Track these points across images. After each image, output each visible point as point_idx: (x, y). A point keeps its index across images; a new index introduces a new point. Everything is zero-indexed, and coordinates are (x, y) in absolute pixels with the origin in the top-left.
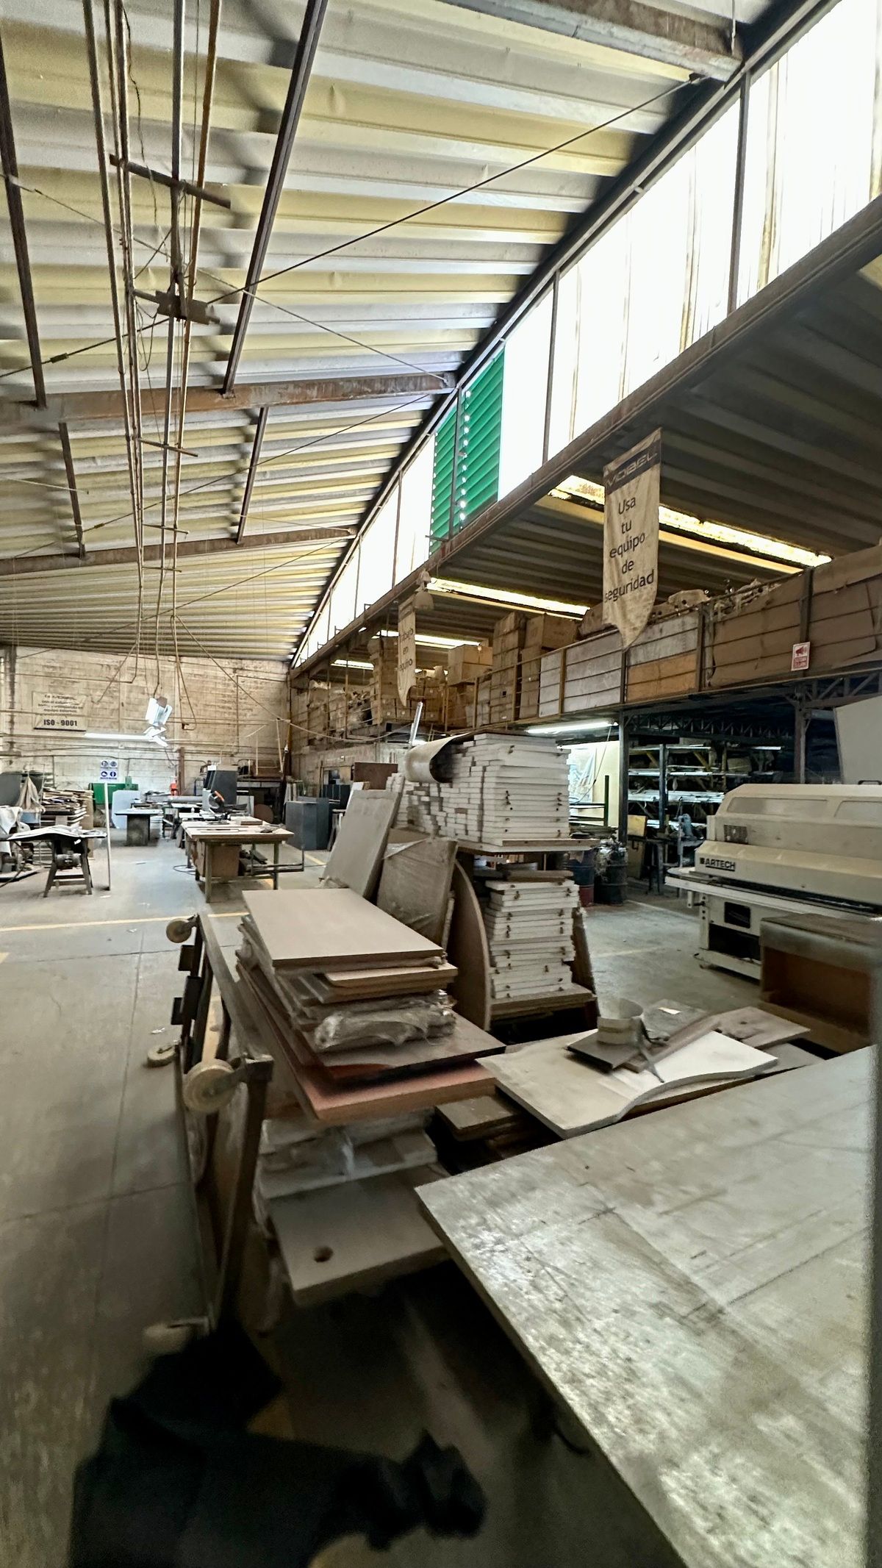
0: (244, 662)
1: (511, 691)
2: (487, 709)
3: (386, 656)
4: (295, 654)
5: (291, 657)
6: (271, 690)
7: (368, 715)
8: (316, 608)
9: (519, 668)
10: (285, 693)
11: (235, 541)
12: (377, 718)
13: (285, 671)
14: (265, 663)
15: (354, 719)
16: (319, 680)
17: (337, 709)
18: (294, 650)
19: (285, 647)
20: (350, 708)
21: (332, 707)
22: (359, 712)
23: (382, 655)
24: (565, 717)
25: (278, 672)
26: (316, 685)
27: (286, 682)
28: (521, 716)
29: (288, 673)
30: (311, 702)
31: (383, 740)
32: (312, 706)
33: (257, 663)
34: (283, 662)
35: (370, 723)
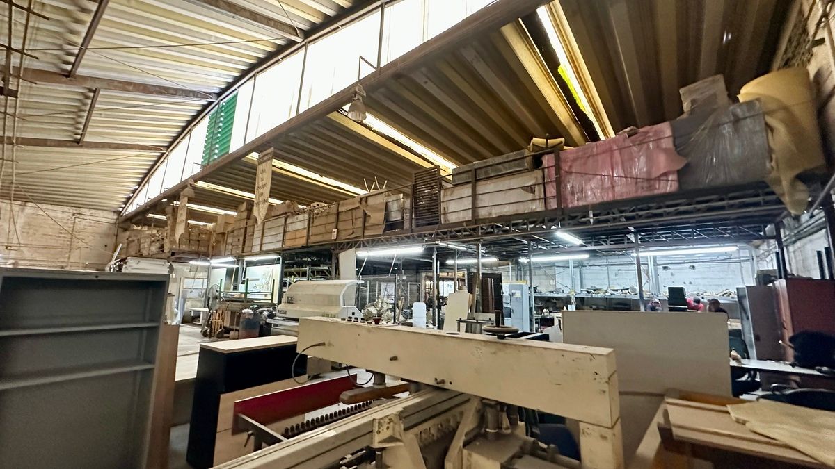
0: (82, 209)
1: (241, 239)
2: (230, 247)
4: (123, 208)
5: (121, 209)
6: (103, 228)
7: (162, 247)
9: (246, 228)
10: (114, 231)
11: (77, 143)
12: (166, 249)
13: (116, 217)
14: (99, 211)
15: (154, 249)
16: (138, 224)
17: (145, 242)
18: (124, 206)
19: (116, 203)
20: (153, 242)
21: (142, 241)
22: (158, 245)
24: (262, 253)
25: (112, 218)
26: (135, 227)
27: (115, 224)
28: (245, 251)
29: (118, 219)
30: (130, 237)
32: (130, 239)
33: (93, 211)
34: (114, 212)
35: (163, 251)
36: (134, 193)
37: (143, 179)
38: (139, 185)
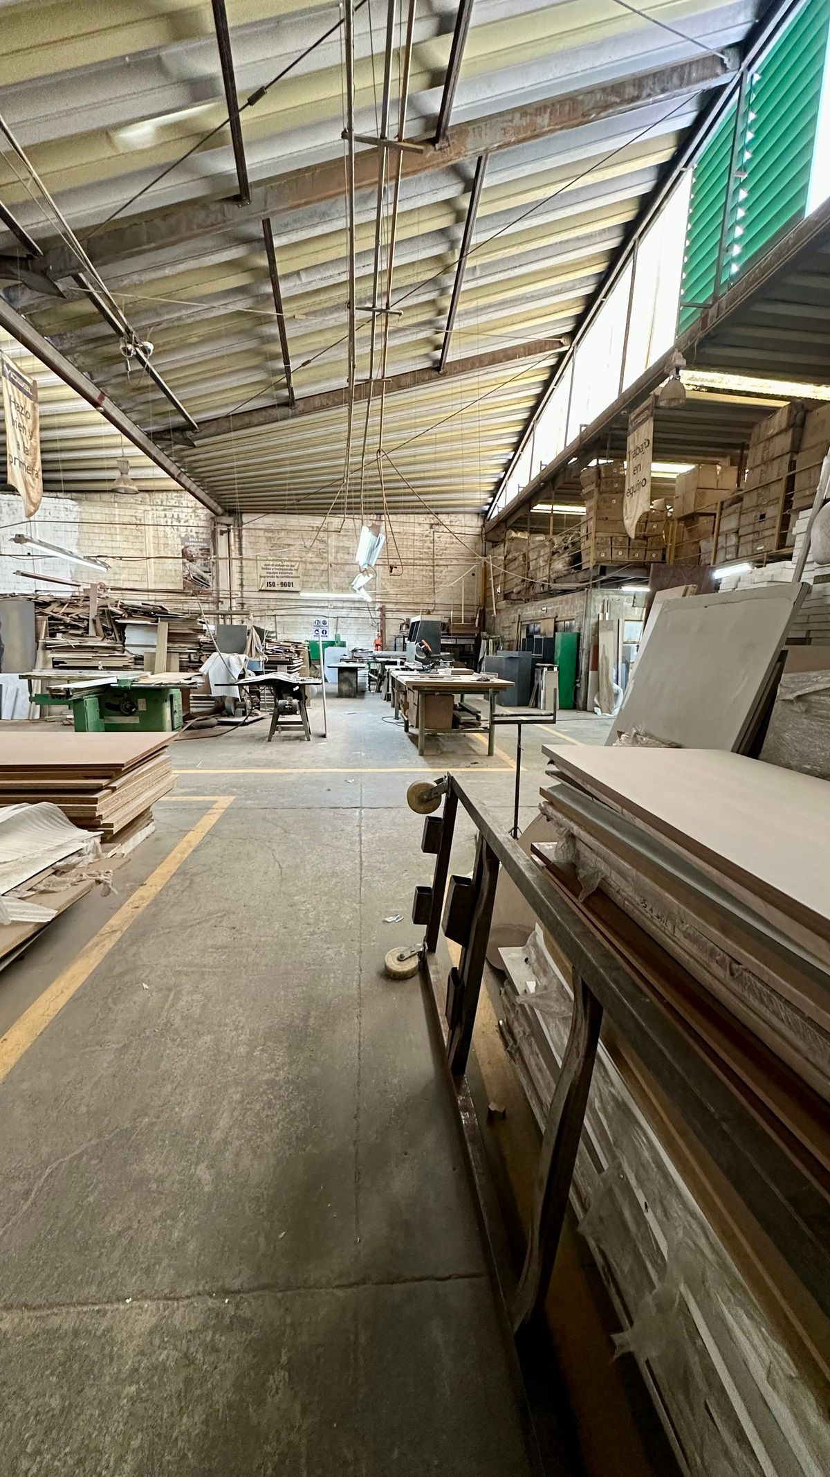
1: (774, 512)
2: (733, 540)
3: (603, 487)
4: (491, 505)
5: (487, 508)
6: (467, 544)
7: (576, 560)
8: (516, 447)
9: (791, 481)
10: (481, 547)
11: (438, 369)
12: (588, 561)
14: (461, 516)
15: (560, 565)
16: (517, 530)
17: (539, 556)
18: (490, 500)
19: (480, 497)
20: (553, 553)
21: (532, 556)
22: (566, 557)
23: (598, 486)
25: (472, 525)
26: (514, 534)
29: (483, 526)
30: (508, 552)
31: (595, 585)
32: (510, 557)
33: (452, 517)
35: (579, 568)
36: (506, 470)
37: (521, 434)
38: (516, 450)
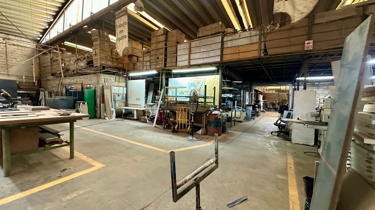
0: (9, 36)
1: (162, 57)
2: (149, 63)
4: (41, 38)
5: (39, 39)
6: (28, 52)
7: (91, 63)
8: (55, 17)
9: (166, 48)
10: (36, 54)
12: (97, 64)
14: (23, 39)
15: (82, 64)
17: (70, 60)
18: (41, 36)
19: (36, 34)
20: (78, 60)
22: (85, 61)
23: (100, 37)
24: (190, 66)
26: (55, 51)
27: (36, 49)
28: (167, 66)
29: (37, 46)
35: (93, 66)
36: (50, 25)
37: (58, 13)
38: (54, 19)
